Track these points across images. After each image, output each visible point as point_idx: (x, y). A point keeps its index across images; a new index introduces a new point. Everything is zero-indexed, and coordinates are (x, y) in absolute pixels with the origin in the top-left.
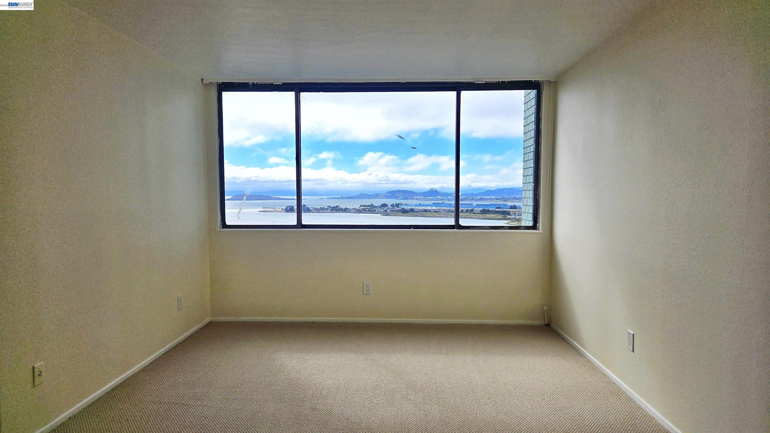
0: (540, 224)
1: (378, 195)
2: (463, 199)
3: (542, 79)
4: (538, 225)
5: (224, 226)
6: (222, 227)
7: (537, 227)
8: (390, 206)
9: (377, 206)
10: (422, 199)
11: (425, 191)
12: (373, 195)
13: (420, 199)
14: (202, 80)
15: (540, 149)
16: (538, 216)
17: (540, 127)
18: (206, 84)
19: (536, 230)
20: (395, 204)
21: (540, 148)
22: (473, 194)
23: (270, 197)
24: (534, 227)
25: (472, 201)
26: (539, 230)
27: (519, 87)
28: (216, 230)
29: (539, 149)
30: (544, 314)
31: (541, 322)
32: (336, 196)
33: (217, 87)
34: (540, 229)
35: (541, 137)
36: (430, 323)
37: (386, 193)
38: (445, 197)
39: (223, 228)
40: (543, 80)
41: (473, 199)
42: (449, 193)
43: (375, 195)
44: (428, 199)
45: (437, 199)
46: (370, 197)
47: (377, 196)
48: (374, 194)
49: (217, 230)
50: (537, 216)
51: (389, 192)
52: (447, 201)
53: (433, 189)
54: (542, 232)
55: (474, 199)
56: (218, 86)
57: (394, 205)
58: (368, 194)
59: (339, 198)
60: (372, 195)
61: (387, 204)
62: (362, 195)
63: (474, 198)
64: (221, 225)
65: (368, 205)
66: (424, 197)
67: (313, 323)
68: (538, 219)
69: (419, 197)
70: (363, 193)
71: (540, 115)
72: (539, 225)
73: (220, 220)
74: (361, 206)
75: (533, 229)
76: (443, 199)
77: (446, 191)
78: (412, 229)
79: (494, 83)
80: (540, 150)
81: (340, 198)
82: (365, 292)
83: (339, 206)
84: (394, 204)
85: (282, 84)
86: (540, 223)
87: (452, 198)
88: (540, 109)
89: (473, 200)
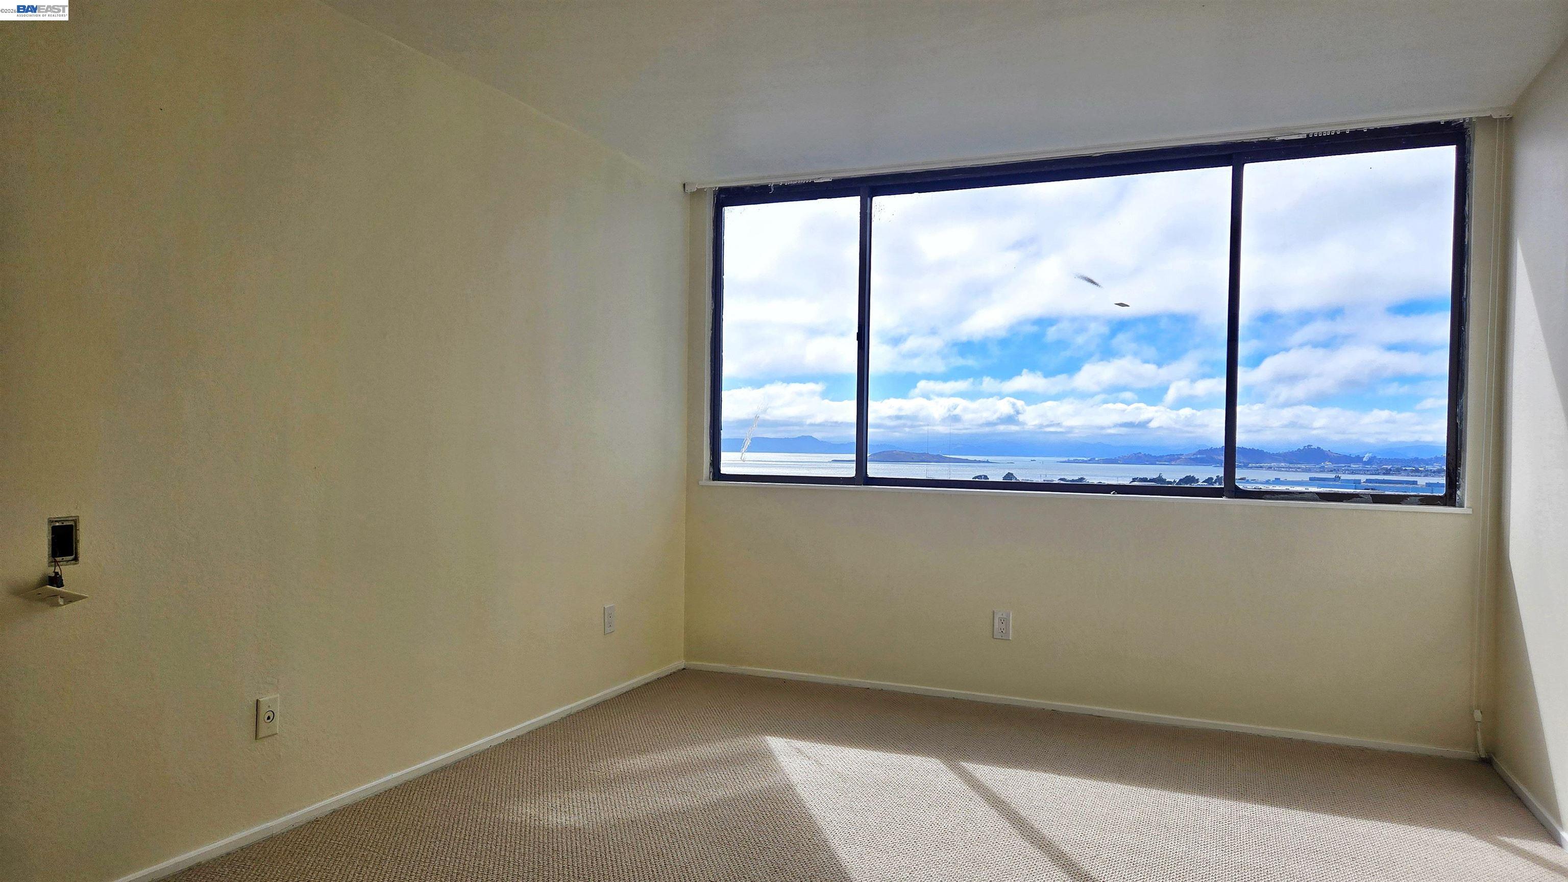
0: (1466, 492)
1: (1176, 456)
2: (1390, 470)
3: (1467, 116)
4: (1458, 492)
5: (717, 475)
6: (711, 477)
7: (1457, 498)
8: (1203, 482)
9: (1173, 481)
10: (1284, 468)
11: (1291, 451)
12: (1163, 456)
13: (1279, 469)
14: (684, 185)
15: (1466, 296)
16: (1461, 470)
17: (1466, 240)
18: (693, 194)
19: (1454, 506)
20: (1215, 478)
21: (1465, 294)
22: (1416, 460)
23: (941, 457)
24: (1450, 498)
25: (1416, 476)
26: (1463, 507)
27: (1404, 141)
28: (698, 484)
29: (1463, 295)
30: (1475, 730)
31: (1468, 753)
32: (1079, 459)
33: (714, 198)
34: (1464, 504)
35: (1468, 264)
36: (1142, 720)
37: (1194, 454)
38: (1343, 465)
39: (714, 480)
40: (1471, 119)
41: (1417, 471)
42: (1352, 456)
43: (1168, 457)
44: (1299, 468)
45: (1322, 470)
46: (1157, 461)
47: (1172, 459)
48: (1167, 454)
49: (701, 483)
50: (1457, 469)
51: (1200, 452)
52: (1349, 474)
53: (1312, 446)
54: (1470, 511)
55: (1421, 472)
56: (715, 196)
57: (1213, 481)
58: (1153, 455)
59: (1086, 461)
60: (1160, 456)
61: (1196, 478)
62: (1137, 456)
63: (1420, 469)
64: (710, 474)
65: (1150, 479)
66: (1288, 465)
67: (881, 693)
68: (1459, 477)
69: (1275, 464)
70: (1140, 453)
71: (1467, 208)
72: (1463, 495)
73: (709, 464)
74: (1134, 480)
75: (1445, 505)
76: (1337, 469)
77: (1346, 452)
78: (1113, 494)
79: (1327, 135)
80: (1466, 299)
81: (1088, 462)
82: (997, 635)
83: (1084, 479)
84: (1212, 479)
85: (831, 180)
86: (1464, 490)
87: (1361, 468)
88: (1465, 192)
89: (1417, 474)
